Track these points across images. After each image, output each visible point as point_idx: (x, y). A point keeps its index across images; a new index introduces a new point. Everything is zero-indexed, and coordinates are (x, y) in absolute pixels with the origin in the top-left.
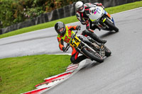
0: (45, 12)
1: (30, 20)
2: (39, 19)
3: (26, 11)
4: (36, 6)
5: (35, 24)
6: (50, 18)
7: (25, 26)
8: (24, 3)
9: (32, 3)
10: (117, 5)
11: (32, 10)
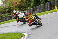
0: (11, 16)
1: (4, 19)
2: (8, 18)
3: (3, 15)
4: (7, 13)
5: (6, 21)
6: (13, 18)
7: (2, 21)
8: (2, 12)
9: (5, 12)
10: (40, 12)
11: (5, 14)
